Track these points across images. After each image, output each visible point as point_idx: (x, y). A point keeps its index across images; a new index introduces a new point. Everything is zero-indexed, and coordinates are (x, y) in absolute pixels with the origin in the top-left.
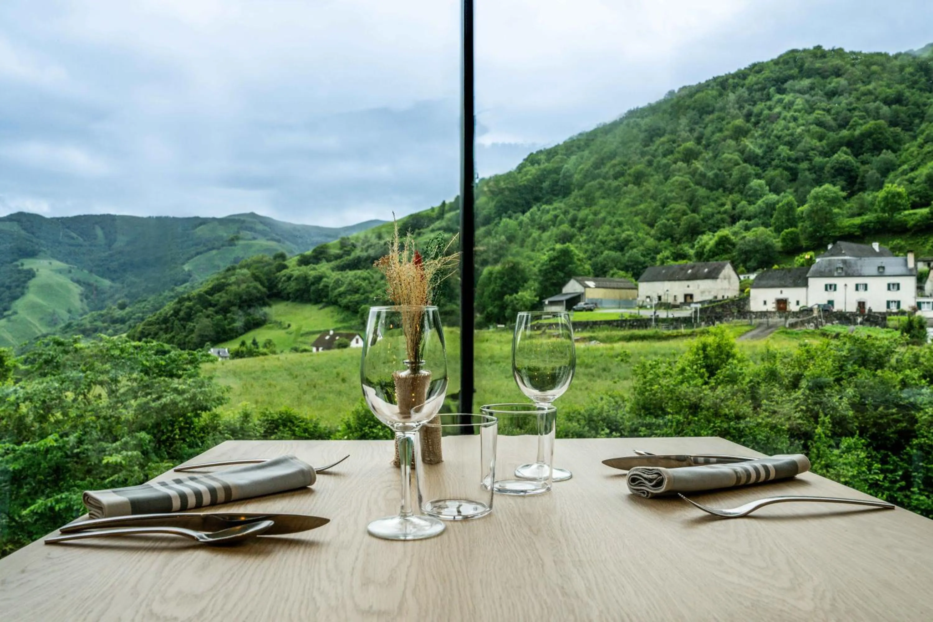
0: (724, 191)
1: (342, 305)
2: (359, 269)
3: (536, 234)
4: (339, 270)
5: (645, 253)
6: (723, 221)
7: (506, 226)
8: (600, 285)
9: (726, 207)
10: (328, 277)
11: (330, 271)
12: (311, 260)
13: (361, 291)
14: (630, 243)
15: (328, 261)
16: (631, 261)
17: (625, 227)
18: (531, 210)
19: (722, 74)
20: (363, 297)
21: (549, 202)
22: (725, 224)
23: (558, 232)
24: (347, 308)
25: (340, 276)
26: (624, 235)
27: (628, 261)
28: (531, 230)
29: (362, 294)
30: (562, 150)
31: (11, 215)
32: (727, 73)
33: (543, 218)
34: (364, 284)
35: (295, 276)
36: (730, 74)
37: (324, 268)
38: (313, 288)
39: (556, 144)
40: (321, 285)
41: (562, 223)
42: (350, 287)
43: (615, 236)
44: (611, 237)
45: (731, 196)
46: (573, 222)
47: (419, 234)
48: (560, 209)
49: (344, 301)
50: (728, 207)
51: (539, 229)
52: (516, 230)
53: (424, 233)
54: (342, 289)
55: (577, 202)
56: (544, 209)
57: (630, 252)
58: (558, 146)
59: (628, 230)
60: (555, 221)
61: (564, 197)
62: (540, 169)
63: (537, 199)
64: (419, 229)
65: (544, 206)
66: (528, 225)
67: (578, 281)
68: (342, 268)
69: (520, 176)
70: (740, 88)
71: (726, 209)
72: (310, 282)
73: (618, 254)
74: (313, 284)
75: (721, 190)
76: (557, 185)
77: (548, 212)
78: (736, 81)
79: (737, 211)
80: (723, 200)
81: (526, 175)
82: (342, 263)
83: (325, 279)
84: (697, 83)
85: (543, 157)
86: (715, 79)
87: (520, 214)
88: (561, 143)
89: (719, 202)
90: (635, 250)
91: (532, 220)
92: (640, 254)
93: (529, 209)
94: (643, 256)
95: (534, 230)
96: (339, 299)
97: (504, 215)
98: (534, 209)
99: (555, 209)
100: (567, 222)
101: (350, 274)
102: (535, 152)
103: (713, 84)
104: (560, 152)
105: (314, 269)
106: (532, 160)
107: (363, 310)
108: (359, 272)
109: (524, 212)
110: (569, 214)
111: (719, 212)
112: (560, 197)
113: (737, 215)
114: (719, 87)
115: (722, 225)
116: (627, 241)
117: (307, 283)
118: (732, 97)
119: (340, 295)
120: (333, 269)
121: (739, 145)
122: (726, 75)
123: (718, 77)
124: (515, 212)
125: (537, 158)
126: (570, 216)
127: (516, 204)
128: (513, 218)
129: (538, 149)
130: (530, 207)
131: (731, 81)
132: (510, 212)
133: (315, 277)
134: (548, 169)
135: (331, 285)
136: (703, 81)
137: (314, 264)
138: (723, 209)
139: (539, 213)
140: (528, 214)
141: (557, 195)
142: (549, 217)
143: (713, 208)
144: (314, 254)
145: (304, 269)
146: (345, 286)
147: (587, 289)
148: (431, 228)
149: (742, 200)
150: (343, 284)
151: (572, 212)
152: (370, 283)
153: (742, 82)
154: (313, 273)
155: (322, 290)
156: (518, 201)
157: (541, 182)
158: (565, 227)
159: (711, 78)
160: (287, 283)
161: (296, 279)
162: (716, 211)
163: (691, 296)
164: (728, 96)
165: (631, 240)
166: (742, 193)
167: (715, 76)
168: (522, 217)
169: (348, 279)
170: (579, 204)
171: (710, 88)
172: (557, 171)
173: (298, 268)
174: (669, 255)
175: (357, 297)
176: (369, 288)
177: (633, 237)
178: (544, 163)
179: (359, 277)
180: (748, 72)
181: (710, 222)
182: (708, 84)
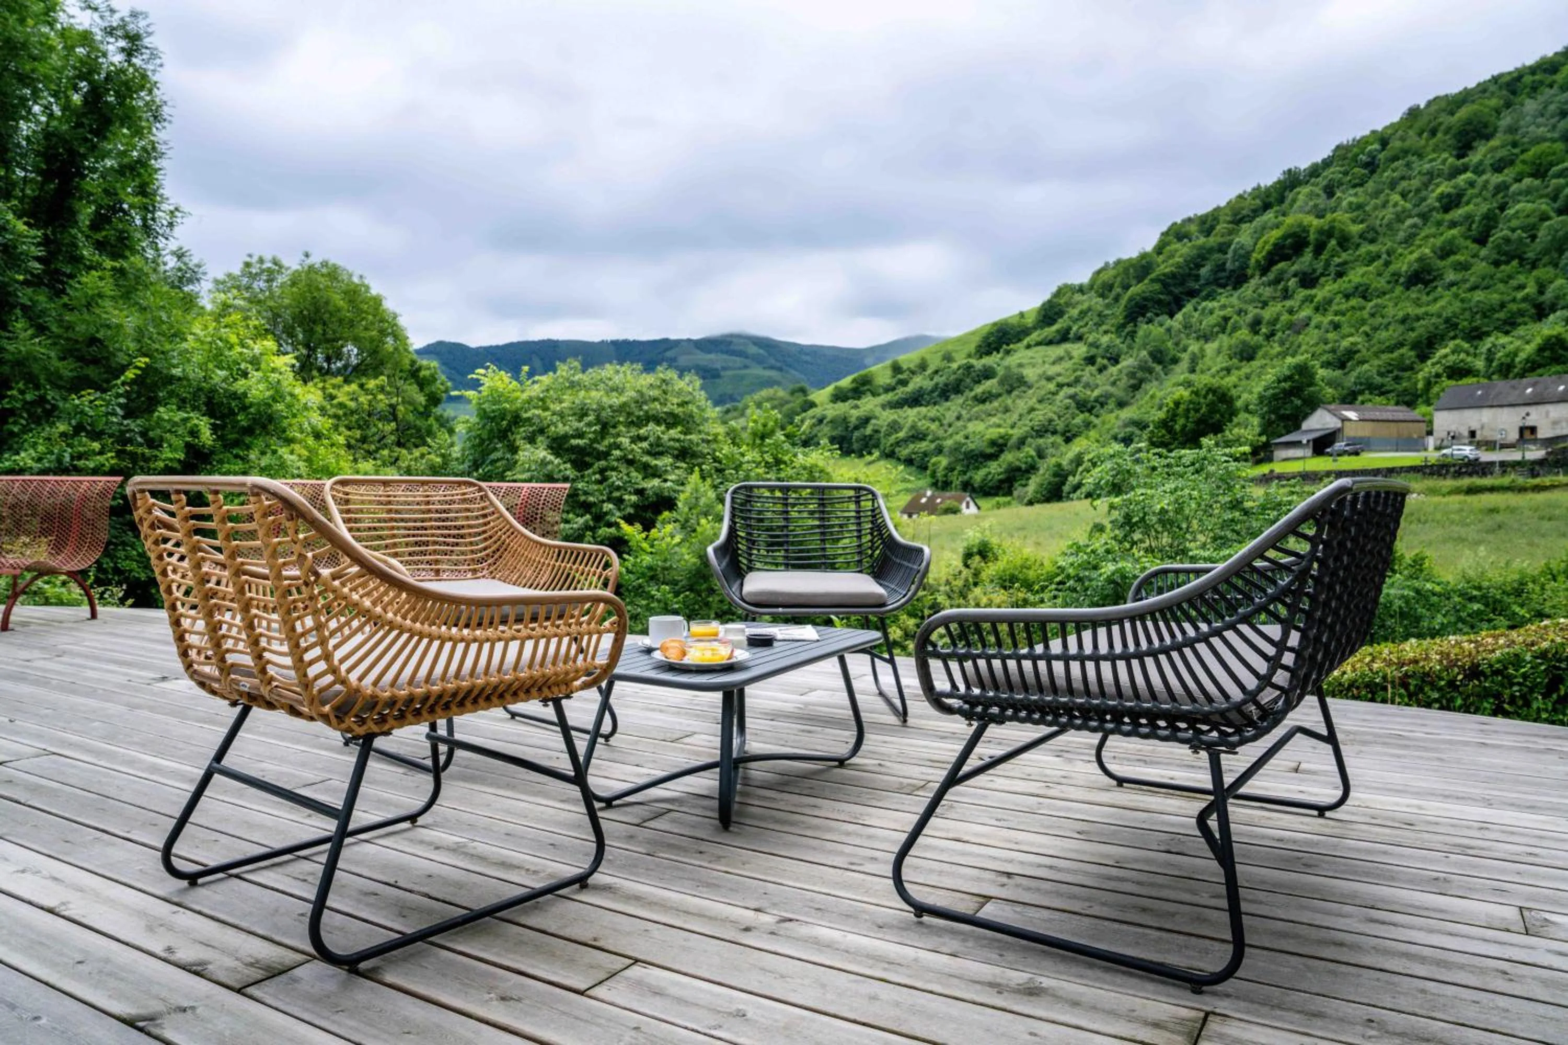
0: (1521, 265)
1: (902, 458)
2: (921, 405)
3: (1194, 347)
4: (891, 408)
5: (1383, 370)
6: (1521, 313)
7: (1147, 335)
8: (1367, 417)
9: (1526, 291)
10: (876, 418)
11: (879, 409)
12: (850, 394)
13: (930, 437)
14: (1357, 356)
15: (874, 394)
16: (1361, 384)
17: (1346, 330)
18: (1184, 310)
19: (1510, 68)
20: (933, 446)
21: (1210, 297)
22: (1526, 319)
23: (1233, 341)
24: (909, 462)
25: (895, 417)
26: (1345, 343)
27: (1355, 383)
28: (1185, 342)
29: (932, 441)
30: (1226, 215)
31: (429, 346)
32: (1519, 65)
33: (1204, 323)
34: (934, 426)
35: (828, 419)
36: (1524, 67)
37: (868, 404)
38: (856, 434)
39: (1215, 206)
40: (868, 430)
41: (1235, 328)
42: (913, 432)
43: (1330, 346)
44: (1322, 347)
45: (1535, 273)
46: (1255, 325)
47: (1008, 352)
48: (1232, 307)
49: (904, 452)
50: (1531, 289)
51: (1198, 339)
52: (1164, 342)
53: (1015, 351)
54: (901, 435)
55: (1260, 295)
56: (1204, 309)
57: (1358, 370)
58: (1218, 209)
59: (1352, 335)
60: (1224, 325)
61: (1235, 289)
62: (1194, 246)
63: (1192, 294)
64: (1008, 345)
65: (1204, 304)
66: (1180, 331)
67: (1329, 411)
68: (897, 405)
69: (1160, 259)
70: (1547, 90)
71: (1527, 294)
72: (851, 426)
73: (1338, 373)
74: (856, 428)
75: (1515, 263)
76: (1224, 270)
77: (1211, 312)
78: (1537, 77)
79: (1549, 295)
80: (1521, 278)
81: (1172, 256)
82: (896, 398)
83: (873, 421)
84: (1461, 88)
85: (1193, 228)
86: (1495, 79)
87: (1166, 317)
88: (1223, 204)
89: (1514, 283)
90: (1366, 367)
91: (1187, 326)
92: (1375, 371)
93: (1180, 309)
94: (1381, 374)
95: (1191, 341)
96: (897, 450)
97: (1140, 319)
98: (1188, 308)
99: (1223, 307)
100: (1244, 327)
101: (911, 415)
102: (1179, 221)
103: (1493, 88)
104: (1222, 218)
105: (856, 407)
106: (1177, 233)
107: (934, 464)
108: (923, 410)
109: (1172, 315)
110: (1246, 314)
111: (1514, 300)
112: (1229, 288)
113: (1548, 302)
114: (1504, 92)
115: (1520, 320)
116: (1351, 353)
117: (847, 427)
118: (1531, 106)
119: (898, 443)
120: (884, 407)
121: (1547, 187)
122: (1517, 69)
123: (1501, 75)
124: (1157, 315)
125: (1183, 230)
126: (1249, 318)
127: (1159, 302)
128: (1156, 323)
129: (1185, 216)
130: (1180, 307)
131: (1528, 79)
132: (1149, 315)
133: (858, 418)
134: (1208, 245)
135: (883, 430)
136: (1471, 85)
137: (854, 398)
138: (1520, 295)
139: (1196, 314)
140: (1179, 316)
141: (1223, 286)
142: (1212, 320)
143: (1502, 293)
144: (854, 385)
145: (842, 408)
146: (905, 430)
147: (1347, 424)
148: (1025, 342)
149: (1556, 277)
150: (901, 429)
151: (1253, 312)
152: (942, 425)
153: (1549, 79)
154: (855, 413)
155: (871, 437)
156: (1162, 297)
157: (1199, 266)
158: (1244, 334)
159: (1488, 77)
160: (818, 428)
161: (831, 422)
162: (1509, 298)
163: (1533, 430)
164: (1522, 105)
165: (1358, 351)
166: (1556, 266)
167: (1496, 73)
168: (1169, 322)
169: (910, 420)
170: (1263, 299)
171: (1487, 95)
172: (1222, 248)
173: (831, 405)
174: (1441, 371)
175: (923, 446)
176: (941, 433)
177: (1360, 346)
178: (1198, 238)
179: (925, 417)
180: (1562, 60)
181: (1497, 316)
182: (1482, 89)
